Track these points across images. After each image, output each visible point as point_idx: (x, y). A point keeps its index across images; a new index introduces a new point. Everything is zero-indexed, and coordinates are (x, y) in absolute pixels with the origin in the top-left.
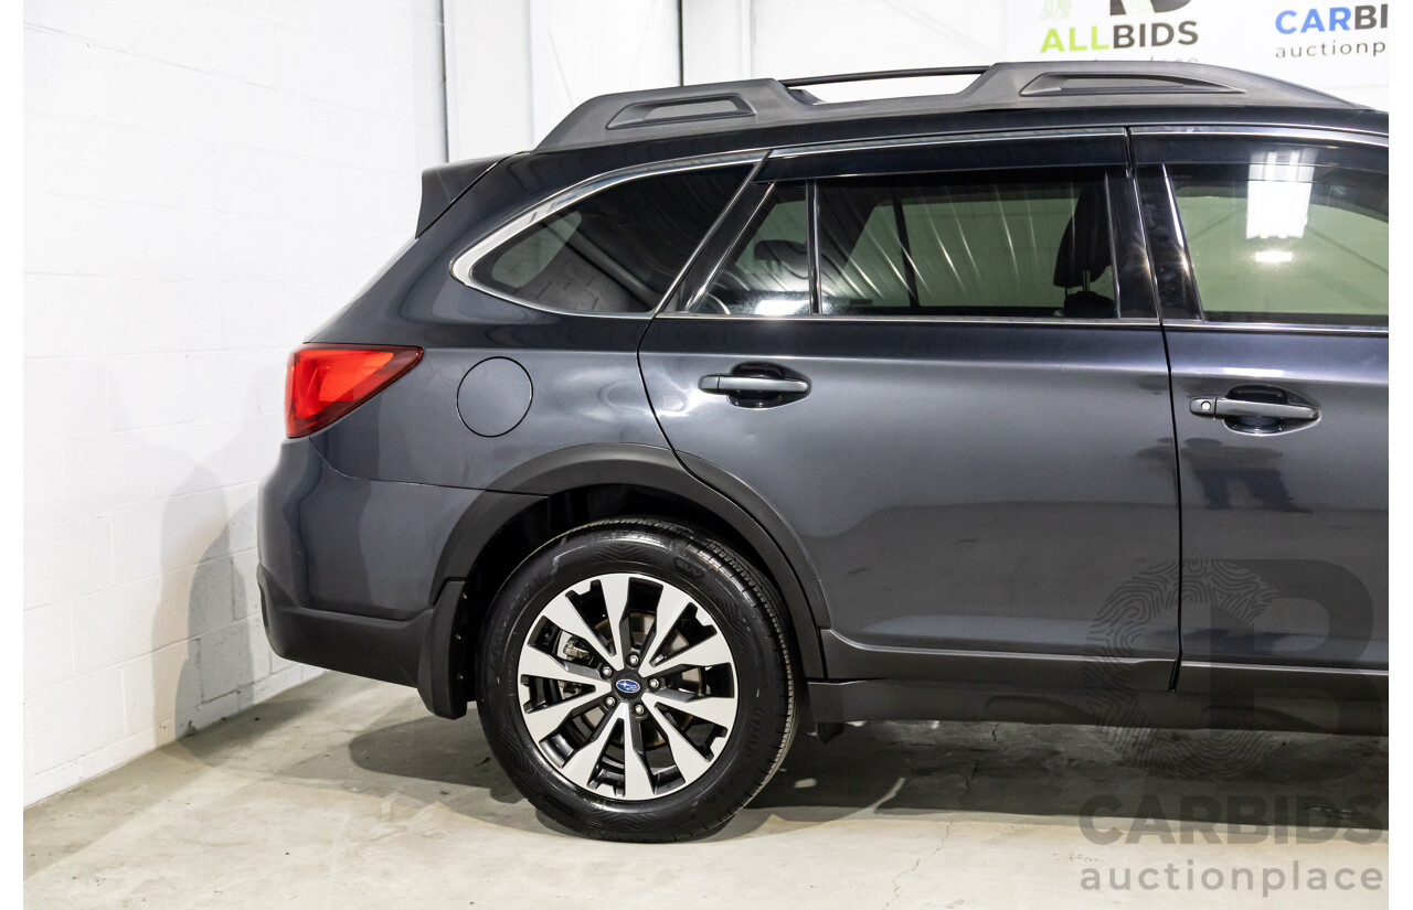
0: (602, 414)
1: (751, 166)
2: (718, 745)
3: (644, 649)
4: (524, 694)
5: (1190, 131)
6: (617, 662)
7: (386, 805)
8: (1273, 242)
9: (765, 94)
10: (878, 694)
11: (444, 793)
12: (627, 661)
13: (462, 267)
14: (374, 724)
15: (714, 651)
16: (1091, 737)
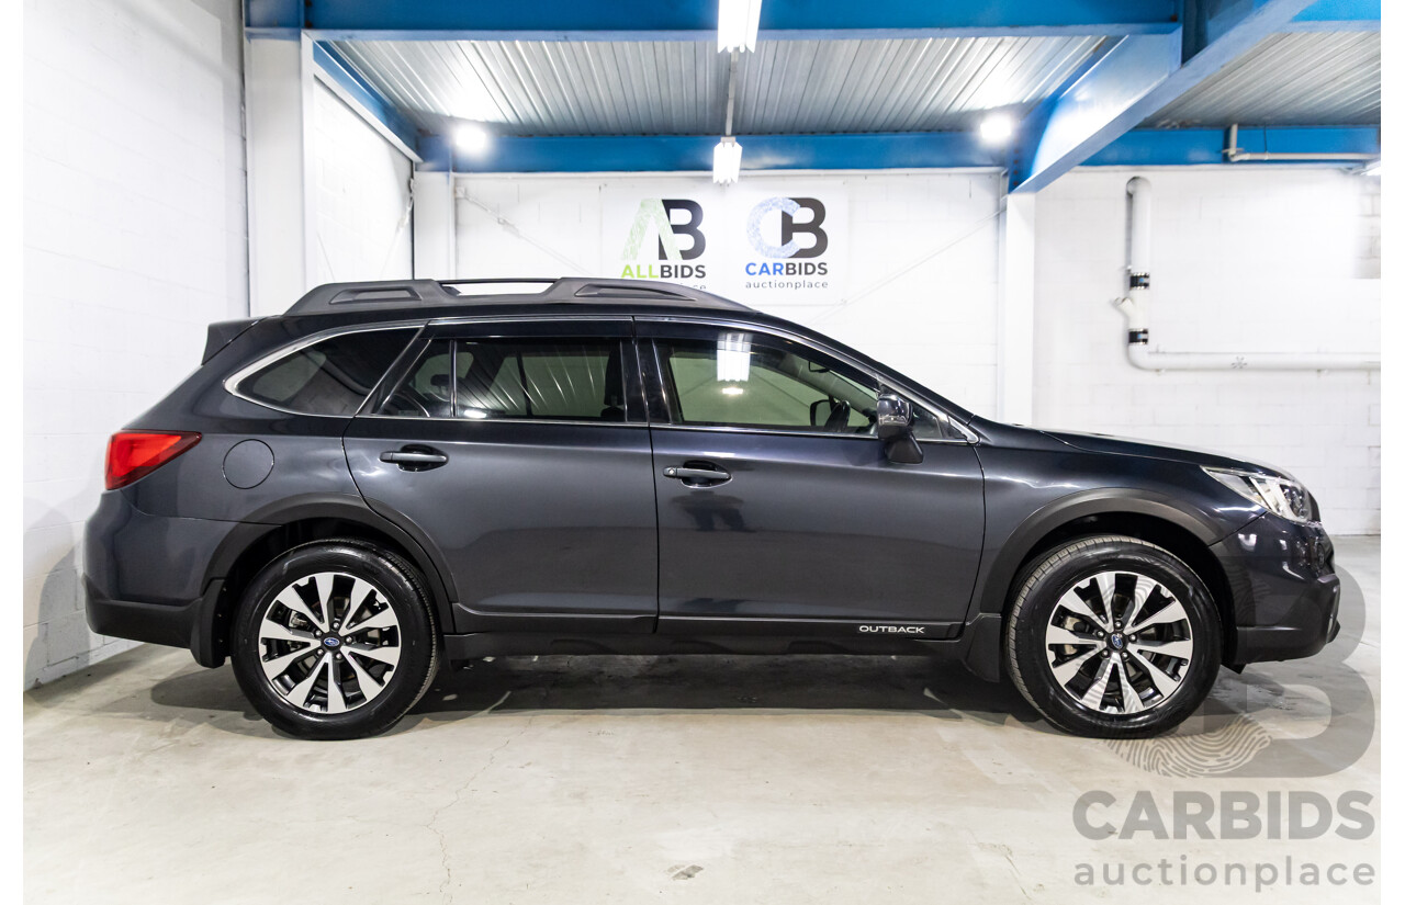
0: (329, 475)
1: (417, 330)
2: (388, 677)
3: (343, 619)
4: (263, 650)
5: (666, 320)
6: (325, 628)
7: (168, 727)
8: (732, 383)
9: (428, 288)
10: (487, 640)
11: (212, 717)
12: (331, 626)
13: (231, 384)
14: (176, 674)
15: (387, 619)
16: (624, 662)
